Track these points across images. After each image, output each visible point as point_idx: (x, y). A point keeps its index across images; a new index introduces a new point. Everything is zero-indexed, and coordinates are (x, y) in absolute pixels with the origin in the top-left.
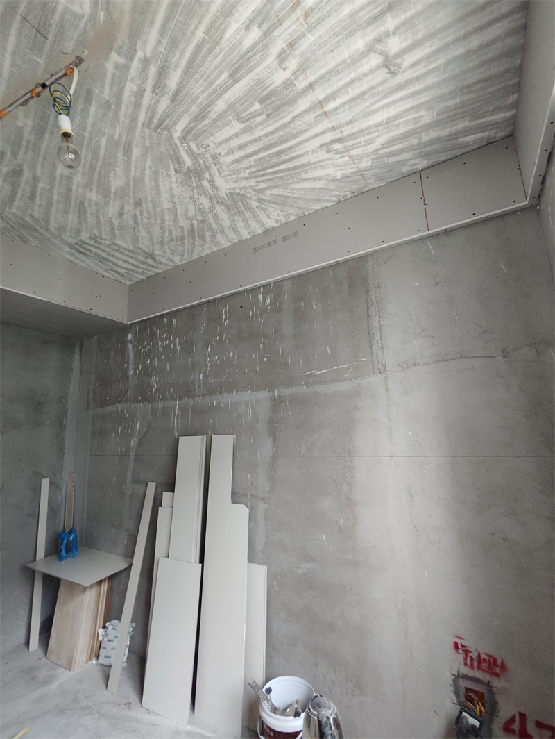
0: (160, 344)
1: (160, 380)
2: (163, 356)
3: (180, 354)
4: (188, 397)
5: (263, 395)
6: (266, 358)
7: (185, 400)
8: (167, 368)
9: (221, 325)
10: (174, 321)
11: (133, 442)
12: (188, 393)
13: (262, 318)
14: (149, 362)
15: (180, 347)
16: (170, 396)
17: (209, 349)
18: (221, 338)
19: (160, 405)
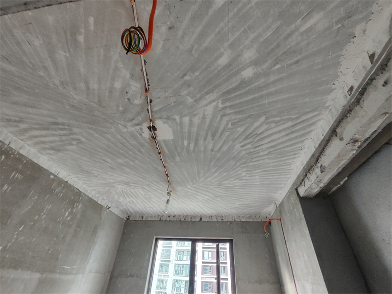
5: (36, 276)
6: (51, 251)
9: (39, 215)
13: (62, 225)
17: (21, 229)
18: (34, 225)
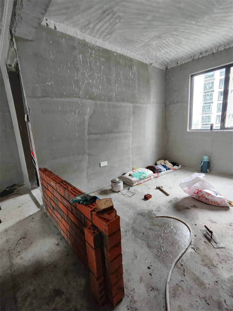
0: (96, 74)
1: (97, 91)
2: (98, 81)
3: (106, 83)
4: (110, 101)
6: (132, 94)
7: (109, 102)
8: (100, 87)
9: (120, 77)
10: (102, 67)
11: (87, 117)
12: (110, 100)
13: (131, 81)
14: (91, 81)
15: (105, 80)
16: (103, 99)
17: (117, 85)
18: (120, 83)
19: (99, 102)
